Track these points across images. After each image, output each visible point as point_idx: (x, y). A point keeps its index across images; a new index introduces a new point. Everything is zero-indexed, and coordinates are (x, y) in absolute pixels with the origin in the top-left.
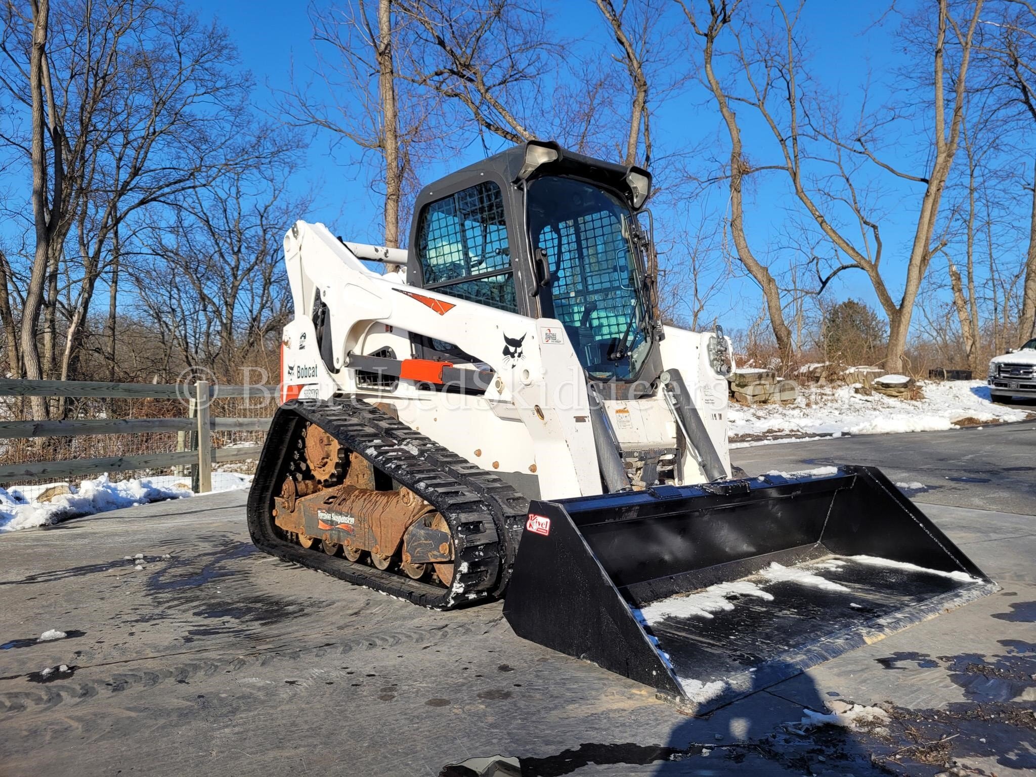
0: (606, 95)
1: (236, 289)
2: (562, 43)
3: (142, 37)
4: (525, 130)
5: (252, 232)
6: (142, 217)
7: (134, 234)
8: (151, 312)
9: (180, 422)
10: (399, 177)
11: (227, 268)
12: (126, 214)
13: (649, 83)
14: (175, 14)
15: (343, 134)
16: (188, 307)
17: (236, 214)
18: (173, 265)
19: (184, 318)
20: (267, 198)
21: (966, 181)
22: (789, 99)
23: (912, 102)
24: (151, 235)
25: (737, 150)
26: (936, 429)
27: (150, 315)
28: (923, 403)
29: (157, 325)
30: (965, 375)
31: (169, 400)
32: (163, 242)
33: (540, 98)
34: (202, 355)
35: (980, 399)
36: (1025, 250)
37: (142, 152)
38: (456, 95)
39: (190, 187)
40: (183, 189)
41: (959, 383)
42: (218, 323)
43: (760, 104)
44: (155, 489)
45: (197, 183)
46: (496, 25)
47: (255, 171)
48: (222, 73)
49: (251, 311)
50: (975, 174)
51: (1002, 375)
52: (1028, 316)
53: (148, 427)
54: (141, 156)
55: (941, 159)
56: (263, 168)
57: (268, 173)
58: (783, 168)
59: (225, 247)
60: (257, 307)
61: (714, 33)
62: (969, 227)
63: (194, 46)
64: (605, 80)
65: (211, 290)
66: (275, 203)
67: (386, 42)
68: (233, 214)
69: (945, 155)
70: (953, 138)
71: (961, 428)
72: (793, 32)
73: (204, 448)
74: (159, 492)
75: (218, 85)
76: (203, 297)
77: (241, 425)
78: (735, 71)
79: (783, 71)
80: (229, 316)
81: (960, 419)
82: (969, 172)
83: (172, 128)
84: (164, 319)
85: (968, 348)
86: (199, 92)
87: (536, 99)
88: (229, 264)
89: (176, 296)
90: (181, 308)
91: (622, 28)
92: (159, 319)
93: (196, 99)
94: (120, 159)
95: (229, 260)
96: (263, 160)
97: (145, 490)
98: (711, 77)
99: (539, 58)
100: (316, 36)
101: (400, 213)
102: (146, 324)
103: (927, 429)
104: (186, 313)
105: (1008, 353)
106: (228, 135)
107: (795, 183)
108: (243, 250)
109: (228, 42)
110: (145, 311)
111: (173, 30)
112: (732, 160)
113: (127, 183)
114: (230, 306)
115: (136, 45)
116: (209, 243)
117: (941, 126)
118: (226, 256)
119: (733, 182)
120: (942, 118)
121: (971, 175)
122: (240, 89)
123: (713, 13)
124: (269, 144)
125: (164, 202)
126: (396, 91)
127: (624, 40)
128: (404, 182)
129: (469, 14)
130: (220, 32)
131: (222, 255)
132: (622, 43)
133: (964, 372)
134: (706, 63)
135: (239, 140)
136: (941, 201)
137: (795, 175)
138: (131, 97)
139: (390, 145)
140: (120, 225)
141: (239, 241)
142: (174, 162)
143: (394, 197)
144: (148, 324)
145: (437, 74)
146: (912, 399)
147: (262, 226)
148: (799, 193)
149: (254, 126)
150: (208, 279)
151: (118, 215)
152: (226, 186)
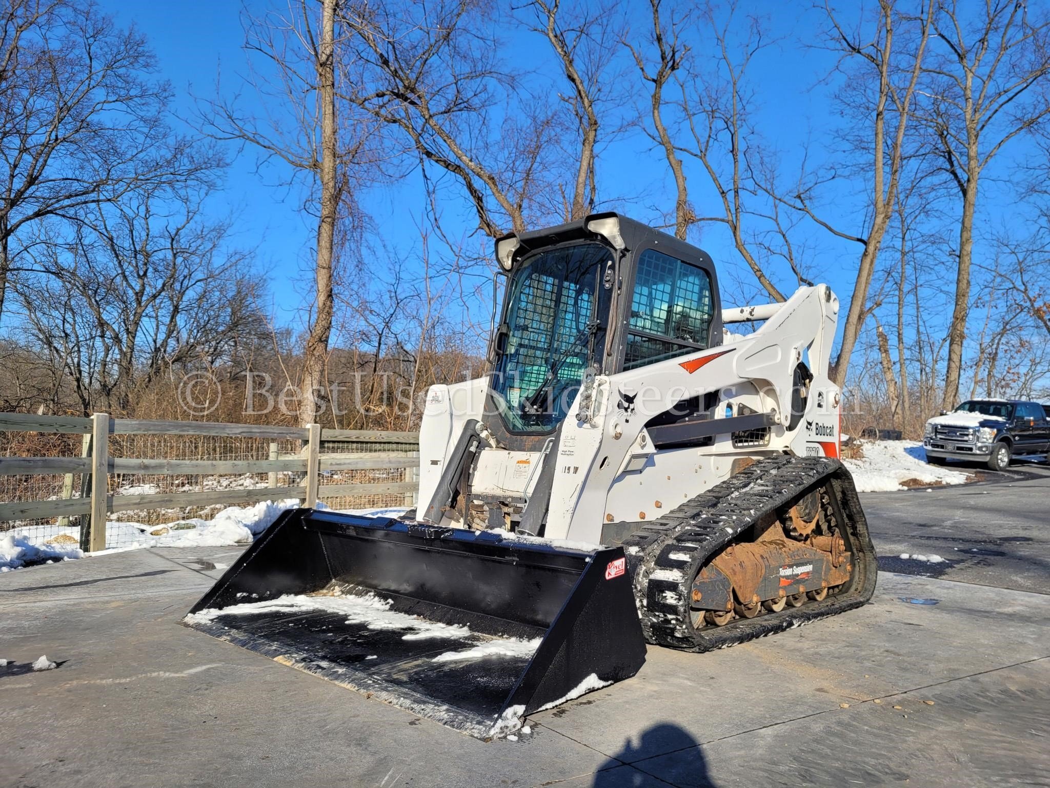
0: (553, 133)
1: (139, 317)
2: (513, 74)
3: (49, 35)
4: (471, 161)
5: (161, 255)
6: (37, 233)
7: (26, 249)
8: (41, 336)
9: (70, 462)
10: (336, 198)
11: (130, 292)
12: (18, 226)
13: (599, 122)
14: (88, 13)
15: (273, 152)
16: (83, 333)
17: (144, 234)
18: (69, 286)
19: (78, 344)
20: (180, 220)
21: (898, 243)
22: (732, 152)
23: (848, 163)
24: (45, 252)
25: (683, 198)
26: (885, 490)
27: (39, 339)
28: (864, 462)
29: (46, 351)
30: (896, 435)
31: (55, 434)
32: (59, 261)
33: (485, 130)
34: (97, 385)
35: (916, 460)
36: (951, 314)
37: (41, 160)
38: (395, 122)
39: (93, 201)
40: (86, 202)
41: (891, 443)
42: (117, 351)
43: (702, 155)
44: (33, 548)
45: (102, 197)
46: (445, 49)
47: (168, 189)
48: (138, 81)
49: (155, 341)
50: (906, 238)
51: (939, 436)
52: (952, 379)
53: (29, 467)
54: (39, 164)
55: (879, 220)
56: (178, 185)
57: (182, 192)
58: (722, 220)
59: (129, 269)
60: (161, 337)
61: (663, 80)
62: (900, 290)
63: (106, 49)
64: (553, 118)
65: (111, 314)
66: (187, 226)
67: (328, 52)
68: (140, 233)
69: (883, 216)
70: (889, 199)
71: (909, 490)
72: (738, 84)
73: (99, 494)
74: (37, 551)
75: (133, 92)
76: (102, 324)
77: (146, 467)
78: (680, 120)
79: (729, 123)
80: (130, 344)
81: (905, 480)
82: (901, 235)
83: (77, 136)
84: (56, 345)
85: (893, 409)
86: (111, 99)
87: (480, 131)
88: (133, 288)
89: (70, 320)
90: (76, 333)
91: (575, 64)
92: (50, 344)
93: (106, 106)
94: (15, 166)
95: (133, 285)
96: (178, 177)
97: (19, 549)
98: (658, 123)
99: (485, 89)
100: (247, 45)
101: (335, 237)
102: (34, 349)
103: (877, 490)
104: (81, 339)
105: (942, 414)
106: (141, 146)
107: (735, 236)
108: (149, 274)
109: (146, 49)
110: (33, 335)
111: (84, 32)
112: (678, 208)
113: (20, 193)
114: (132, 334)
115: (41, 42)
116: (111, 265)
117: (881, 188)
118: (130, 278)
119: (678, 230)
120: (881, 179)
121: (903, 239)
122: (156, 100)
123: (663, 58)
124: (186, 160)
125: (63, 216)
126: (337, 106)
127: (575, 77)
128: (341, 203)
129: (416, 35)
130: (138, 38)
131: (125, 278)
132: (573, 80)
133: (894, 432)
134: (654, 108)
135: (153, 153)
136: (876, 262)
137: (735, 229)
138: (31, 101)
139: (327, 163)
140: (10, 238)
141: (145, 264)
142: (77, 172)
143: (329, 220)
144: (37, 349)
145: (378, 95)
146: (852, 457)
147: (172, 249)
148: (740, 246)
149: (171, 141)
150: (108, 303)
151: (9, 227)
152: (135, 204)
